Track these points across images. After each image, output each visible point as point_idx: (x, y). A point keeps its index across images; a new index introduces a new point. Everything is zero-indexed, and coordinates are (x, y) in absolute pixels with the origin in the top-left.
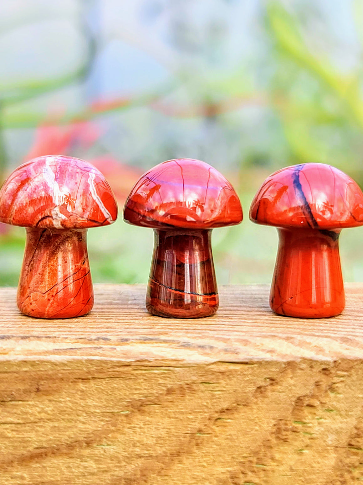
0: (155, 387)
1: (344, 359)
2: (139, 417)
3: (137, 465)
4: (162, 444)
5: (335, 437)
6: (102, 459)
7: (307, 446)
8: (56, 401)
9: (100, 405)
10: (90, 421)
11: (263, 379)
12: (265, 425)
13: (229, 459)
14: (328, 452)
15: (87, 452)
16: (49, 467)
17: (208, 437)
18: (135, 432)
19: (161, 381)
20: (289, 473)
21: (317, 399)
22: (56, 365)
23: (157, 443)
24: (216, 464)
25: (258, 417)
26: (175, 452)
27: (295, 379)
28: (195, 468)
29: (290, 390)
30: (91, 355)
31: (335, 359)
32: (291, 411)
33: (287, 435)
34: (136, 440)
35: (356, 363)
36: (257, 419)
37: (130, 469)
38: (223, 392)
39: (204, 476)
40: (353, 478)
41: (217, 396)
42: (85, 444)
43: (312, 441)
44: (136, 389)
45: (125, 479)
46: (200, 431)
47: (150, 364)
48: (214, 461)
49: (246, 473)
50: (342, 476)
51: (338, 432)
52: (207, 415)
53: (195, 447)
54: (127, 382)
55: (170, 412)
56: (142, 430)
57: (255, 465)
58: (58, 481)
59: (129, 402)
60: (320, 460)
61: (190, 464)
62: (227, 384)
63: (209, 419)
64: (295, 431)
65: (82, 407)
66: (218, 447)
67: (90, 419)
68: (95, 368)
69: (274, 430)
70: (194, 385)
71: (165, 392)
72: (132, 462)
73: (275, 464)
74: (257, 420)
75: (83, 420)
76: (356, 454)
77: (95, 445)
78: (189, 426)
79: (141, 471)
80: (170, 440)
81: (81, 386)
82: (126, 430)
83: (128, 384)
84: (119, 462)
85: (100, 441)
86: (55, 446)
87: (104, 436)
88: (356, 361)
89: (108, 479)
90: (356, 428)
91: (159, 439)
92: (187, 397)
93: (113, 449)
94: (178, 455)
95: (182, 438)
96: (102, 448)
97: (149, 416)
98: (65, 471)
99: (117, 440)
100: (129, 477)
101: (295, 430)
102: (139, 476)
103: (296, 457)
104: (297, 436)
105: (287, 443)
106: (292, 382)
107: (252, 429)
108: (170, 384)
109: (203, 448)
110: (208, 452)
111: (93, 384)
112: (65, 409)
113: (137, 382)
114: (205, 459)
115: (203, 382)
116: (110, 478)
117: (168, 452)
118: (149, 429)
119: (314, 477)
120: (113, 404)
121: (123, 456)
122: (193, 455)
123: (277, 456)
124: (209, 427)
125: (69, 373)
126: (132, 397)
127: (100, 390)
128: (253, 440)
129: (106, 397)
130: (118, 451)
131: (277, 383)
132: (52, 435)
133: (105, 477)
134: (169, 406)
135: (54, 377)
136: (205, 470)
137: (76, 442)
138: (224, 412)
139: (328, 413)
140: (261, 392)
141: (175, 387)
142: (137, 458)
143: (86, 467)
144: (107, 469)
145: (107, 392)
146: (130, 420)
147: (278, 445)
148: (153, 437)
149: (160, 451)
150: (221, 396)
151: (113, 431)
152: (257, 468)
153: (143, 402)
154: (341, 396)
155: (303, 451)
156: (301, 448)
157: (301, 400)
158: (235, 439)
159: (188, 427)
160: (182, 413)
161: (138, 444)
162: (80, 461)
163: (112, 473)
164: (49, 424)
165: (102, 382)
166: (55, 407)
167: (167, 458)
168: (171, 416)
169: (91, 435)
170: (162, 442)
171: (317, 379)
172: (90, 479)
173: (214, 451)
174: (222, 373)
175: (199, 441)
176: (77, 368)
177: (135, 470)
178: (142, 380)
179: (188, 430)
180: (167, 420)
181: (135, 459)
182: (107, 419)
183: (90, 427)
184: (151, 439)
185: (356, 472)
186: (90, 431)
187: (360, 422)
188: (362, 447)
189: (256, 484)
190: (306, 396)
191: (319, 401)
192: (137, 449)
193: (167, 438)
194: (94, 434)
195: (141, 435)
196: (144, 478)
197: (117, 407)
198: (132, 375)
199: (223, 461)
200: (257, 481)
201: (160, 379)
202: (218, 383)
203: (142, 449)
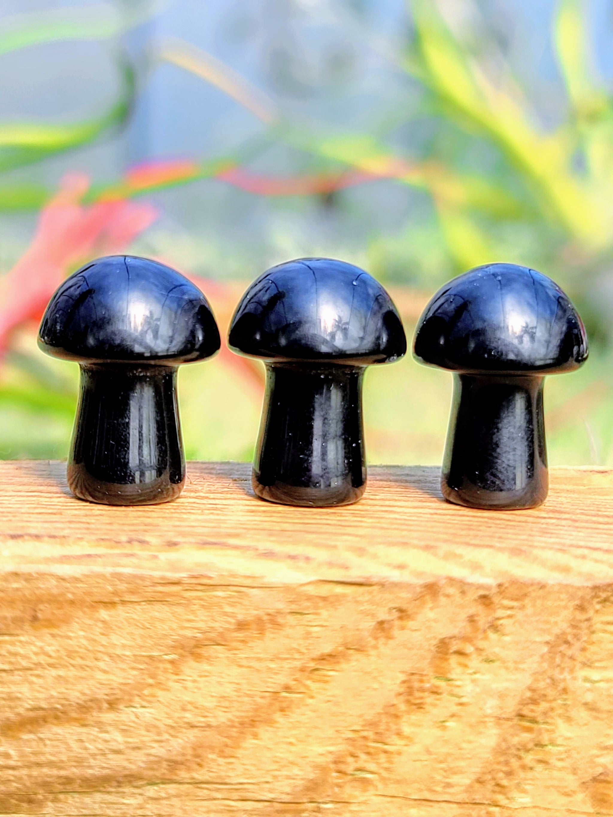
0: (218, 618)
1: (513, 582)
2: (193, 664)
3: (187, 740)
4: (227, 707)
5: (496, 702)
6: (132, 729)
7: (453, 716)
8: (61, 636)
9: (132, 643)
10: (115, 669)
11: (386, 609)
12: (388, 682)
13: (330, 733)
14: (486, 726)
15: (110, 717)
16: (50, 740)
17: (296, 698)
18: (186, 688)
19: (228, 609)
20: (423, 758)
21: (471, 642)
22: (63, 579)
23: (219, 706)
24: (311, 740)
25: (376, 669)
26: (246, 720)
27: (437, 610)
28: (277, 746)
29: (429, 627)
30: (119, 565)
31: (499, 581)
32: (429, 660)
33: (421, 698)
34: (186, 701)
35: (531, 589)
36: (375, 672)
37: (176, 745)
38: (323, 629)
39: (291, 759)
40: (524, 767)
41: (315, 635)
42: (105, 705)
43: (460, 707)
44: (188, 620)
45: (167, 761)
46: (287, 688)
47: (211, 582)
48: (308, 736)
49: (356, 755)
50: (507, 763)
51: (502, 696)
52: (298, 664)
53: (279, 713)
54: (175, 609)
55: (240, 658)
56: (196, 684)
57: (371, 744)
58: (62, 761)
59: (177, 640)
60: (472, 738)
61: (270, 739)
62: (330, 616)
63: (302, 670)
64: (434, 692)
65: (103, 646)
66: (314, 715)
67: (115, 665)
68: (126, 585)
69: (402, 690)
70: (279, 616)
71: (233, 627)
72: (180, 735)
73: (403, 742)
74: (376, 674)
75: (105, 668)
76: (529, 730)
77: (121, 707)
78: (270, 680)
79: (194, 749)
80: (238, 702)
81: (104, 614)
82: (171, 684)
83: (176, 612)
84: (159, 734)
85: (130, 700)
86: (58, 706)
87: (136, 692)
88: (532, 585)
89: (142, 760)
90: (530, 689)
91: (222, 700)
92: (268, 634)
93: (150, 713)
94: (253, 726)
95: (258, 699)
96: (133, 712)
97: (207, 663)
98: (74, 746)
99: (156, 699)
100: (174, 758)
101: (435, 690)
102: (189, 757)
103: (437, 732)
104: (438, 700)
105: (422, 710)
106: (431, 615)
107: (368, 688)
108: (241, 614)
109: (291, 714)
110: (298, 722)
111: (121, 612)
112: (77, 649)
113: (190, 609)
114: (293, 732)
115: (292, 611)
116: (144, 759)
117: (237, 720)
118: (207, 684)
119: (462, 764)
120: (152, 643)
121: (165, 724)
122: (275, 725)
123: (407, 730)
124: (301, 682)
125: (84, 593)
126: (182, 632)
127: (132, 621)
128: (369, 705)
129: (142, 632)
130: (156, 717)
131: (409, 616)
132: (55, 689)
133: (137, 756)
134: (240, 648)
135: (61, 599)
136: (293, 749)
137: (91, 701)
138: (323, 659)
139: (487, 665)
140: (383, 630)
141: (249, 619)
142: (187, 729)
143: (106, 741)
144: (140, 745)
145: (143, 625)
146: (178, 668)
147: (408, 712)
148: (212, 696)
149: (223, 718)
150: (321, 634)
151: (151, 685)
152: (374, 748)
153: (197, 640)
154: (507, 639)
155: (447, 724)
156: (443, 719)
157: (446, 644)
158: (341, 702)
159: (268, 682)
160: (259, 659)
161: (189, 707)
162: (98, 732)
163: (148, 751)
164: (51, 673)
165: (135, 609)
166: (60, 646)
167: (235, 730)
168: (241, 664)
169: (117, 691)
170: (226, 704)
171: (470, 611)
172: (112, 760)
173: (308, 721)
174: (324, 599)
175: (284, 705)
176: (97, 585)
177: (184, 748)
178: (198, 607)
179: (268, 687)
180: (236, 670)
181: (184, 730)
182: (141, 667)
183: (114, 678)
184: (210, 699)
185: (529, 759)
186: (115, 685)
187: (536, 680)
188: (539, 719)
189: (372, 773)
190: (453, 637)
191: (473, 645)
192: (187, 715)
193: (235, 698)
194: (121, 690)
195: (194, 692)
196: (198, 760)
197: (159, 647)
198: (183, 598)
199: (322, 735)
200: (374, 768)
201: (225, 606)
202: (317, 614)
203: (194, 715)
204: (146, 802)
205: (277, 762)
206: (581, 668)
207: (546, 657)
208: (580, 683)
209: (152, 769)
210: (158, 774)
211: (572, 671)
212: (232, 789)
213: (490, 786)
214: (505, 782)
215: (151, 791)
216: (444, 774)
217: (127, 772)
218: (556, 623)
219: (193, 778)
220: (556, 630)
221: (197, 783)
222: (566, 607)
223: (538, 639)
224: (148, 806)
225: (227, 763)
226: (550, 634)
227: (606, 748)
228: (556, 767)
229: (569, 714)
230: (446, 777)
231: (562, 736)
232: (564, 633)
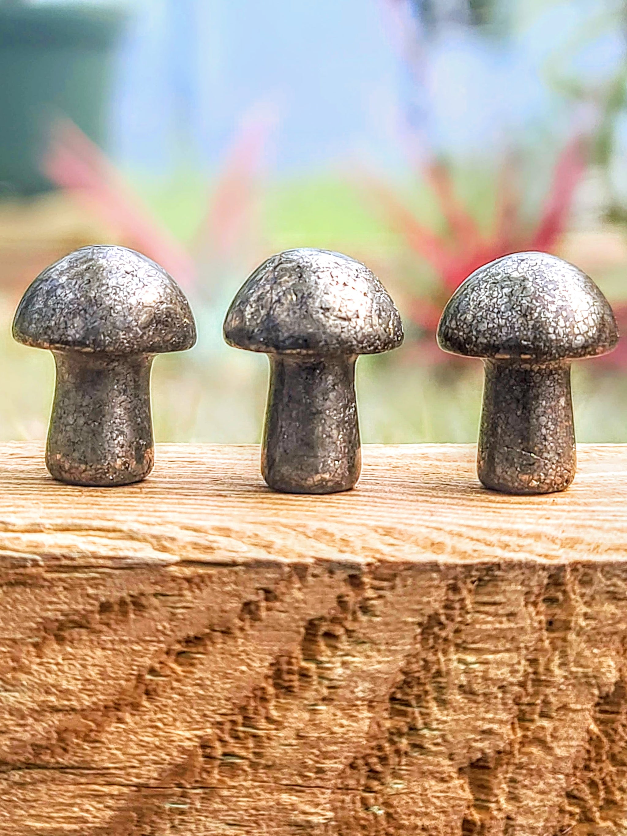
0: (80, 599)
1: (383, 561)
2: (56, 647)
3: (51, 723)
4: (91, 691)
5: (367, 685)
7: (324, 699)
11: (253, 590)
12: (257, 664)
13: (197, 717)
14: (358, 710)
17: (163, 681)
18: (49, 672)
19: (90, 591)
20: (294, 742)
21: (340, 624)
23: (83, 689)
24: (178, 724)
25: (244, 651)
26: (111, 704)
27: (305, 590)
28: (144, 730)
29: (297, 608)
31: (370, 560)
32: (299, 643)
33: (291, 681)
34: (50, 684)
35: (401, 569)
36: (243, 654)
37: (40, 729)
38: (189, 610)
39: (157, 743)
40: (398, 752)
41: (181, 616)
43: (332, 690)
44: (51, 603)
45: (32, 745)
46: (152, 671)
47: (75, 563)
48: (175, 720)
49: (225, 740)
50: (380, 748)
51: (373, 678)
52: (163, 646)
53: (144, 697)
54: (37, 591)
55: (104, 641)
56: (60, 667)
57: (241, 728)
59: (41, 623)
60: (345, 722)
61: (136, 723)
62: (195, 598)
63: (168, 653)
64: (304, 674)
66: (181, 698)
69: (270, 673)
70: (143, 598)
71: (97, 608)
72: (43, 719)
73: (273, 727)
74: (243, 656)
76: (404, 714)
78: (136, 663)
79: (57, 732)
80: (102, 685)
82: (35, 667)
83: (38, 594)
84: (23, 717)
89: (6, 745)
90: (405, 673)
91: (86, 683)
92: (132, 616)
93: (14, 697)
94: (118, 710)
95: (123, 682)
97: (71, 646)
99: (19, 683)
100: (38, 743)
101: (304, 672)
102: (54, 742)
103: (306, 716)
104: (307, 682)
105: (291, 693)
106: (299, 595)
107: (235, 670)
108: (105, 596)
109: (156, 698)
110: (164, 705)
113: (52, 590)
114: (160, 716)
115: (157, 592)
116: (8, 743)
117: (102, 703)
118: (72, 667)
119: (335, 748)
120: (14, 625)
121: (28, 708)
122: (140, 709)
123: (275, 714)
124: (166, 665)
126: (45, 614)
128: (237, 687)
129: (4, 614)
130: (22, 701)
131: (276, 598)
134: (104, 630)
136: (160, 733)
138: (191, 642)
139: (358, 648)
140: (250, 612)
141: (112, 600)
142: (51, 712)
145: (6, 607)
146: (42, 651)
147: (277, 696)
148: (76, 679)
149: (87, 702)
150: (187, 616)
151: (14, 669)
152: (244, 732)
153: (61, 624)
154: (378, 620)
155: (318, 707)
156: (313, 703)
157: (315, 625)
158: (208, 685)
159: (133, 665)
160: (124, 642)
161: (54, 690)
163: (11, 736)
167: (100, 713)
168: (106, 647)
170: (92, 687)
171: (338, 592)
173: (175, 704)
174: (189, 580)
175: (150, 688)
177: (49, 732)
178: (61, 589)
179: (133, 670)
180: (99, 652)
181: (48, 714)
182: (5, 650)
184: (74, 682)
185: (404, 743)
187: (409, 663)
188: (414, 703)
189: (242, 758)
190: (322, 618)
191: (343, 626)
192: (52, 698)
193: (100, 681)
195: (57, 675)
196: (62, 745)
197: (22, 630)
198: (45, 580)
199: (189, 719)
200: (243, 753)
201: (88, 588)
202: (181, 595)
203: (58, 698)
204: (11, 787)
205: (143, 746)
206: (457, 651)
207: (419, 637)
208: (454, 664)
209: (16, 753)
210: (22, 759)
211: (445, 652)
212: (98, 774)
213: (364, 770)
214: (378, 768)
215: (16, 776)
216: (316, 759)
218: (429, 603)
219: (58, 763)
220: (429, 611)
221: (63, 769)
222: (438, 587)
223: (410, 620)
224: (13, 791)
225: (92, 748)
226: (422, 615)
227: (484, 732)
228: (432, 752)
229: (444, 697)
230: (317, 762)
231: (437, 720)
232: (437, 614)
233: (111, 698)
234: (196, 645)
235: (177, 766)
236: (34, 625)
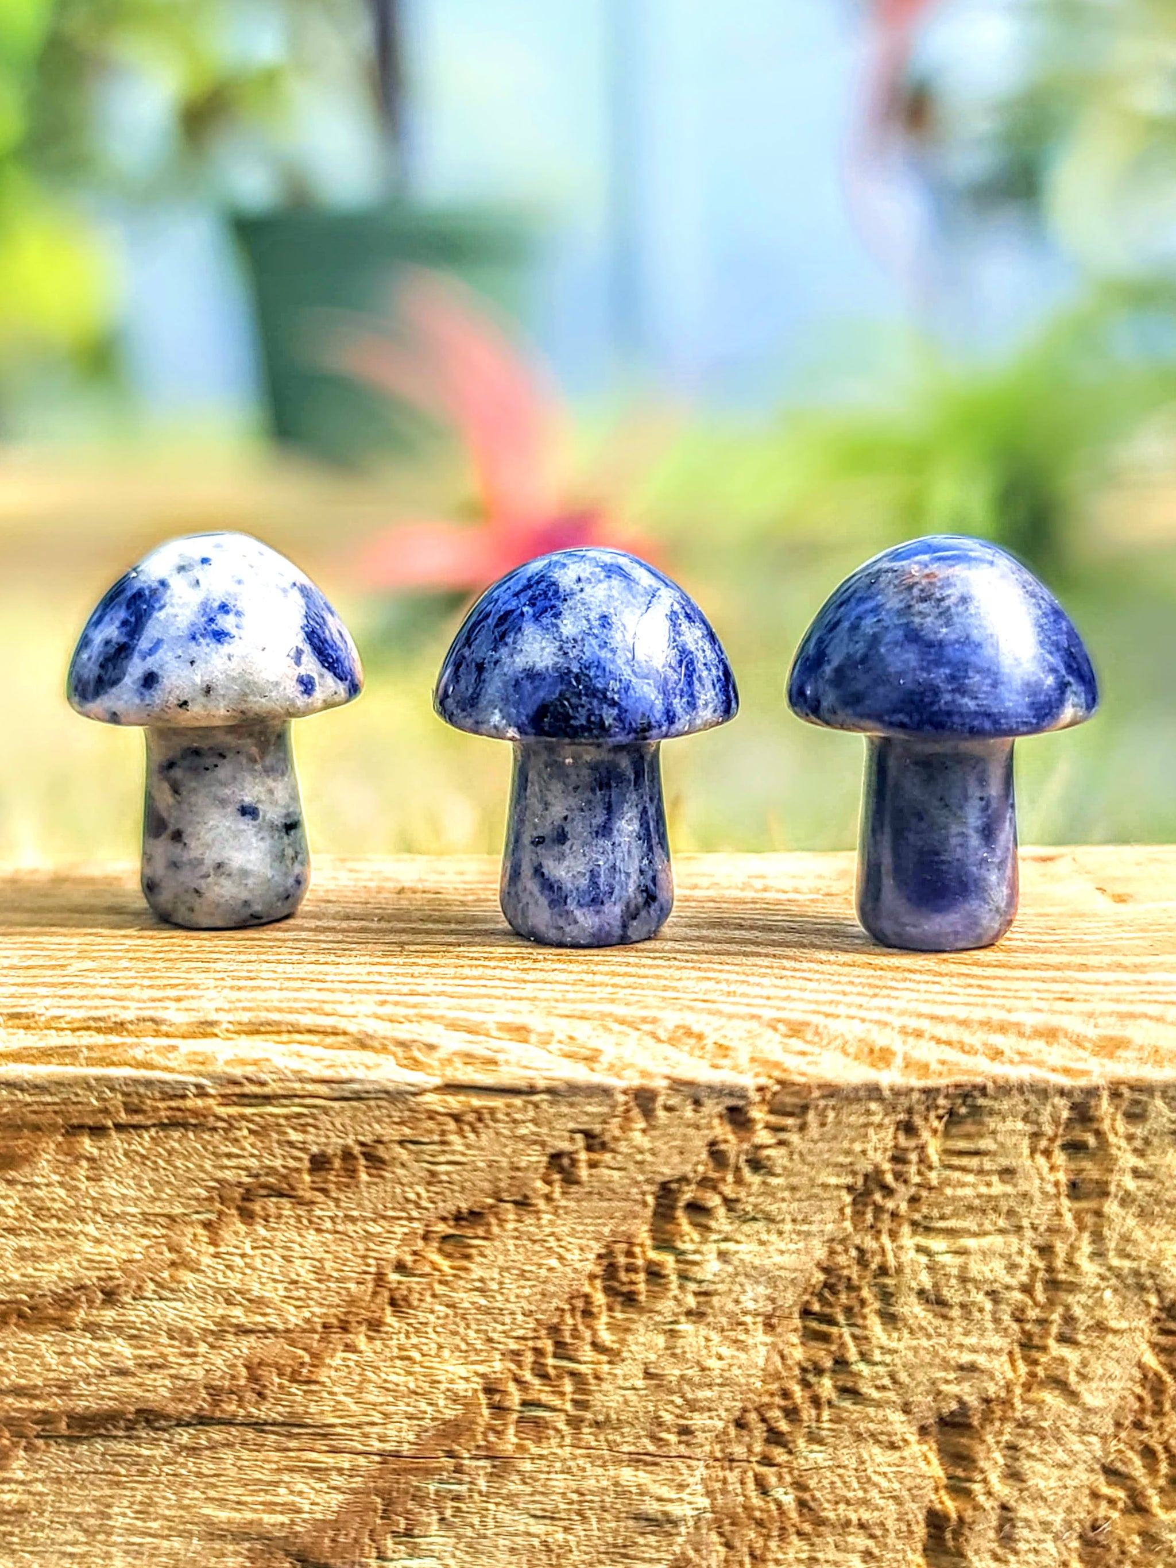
0: (278, 1151)
1: (787, 1083)
2: (242, 1228)
3: (236, 1352)
5: (762, 1290)
6: (147, 1334)
7: (689, 1313)
8: (24, 1184)
9: (139, 1194)
10: (113, 1237)
11: (565, 1133)
12: (574, 1256)
13: (478, 1342)
14: (747, 1331)
15: (109, 1315)
16: (13, 1351)
17: (418, 1283)
18: (229, 1267)
19: (294, 1136)
21: (715, 1188)
23: (287, 1297)
24: (446, 1354)
25: (552, 1234)
26: (334, 1321)
27: (652, 1133)
28: (390, 1364)
29: (641, 1163)
30: (111, 1064)
31: (762, 1081)
32: (647, 1220)
33: (632, 1283)
34: (233, 1288)
35: (817, 1094)
36: (551, 1239)
37: (219, 1362)
38: (459, 1167)
39: (412, 1386)
40: (816, 1401)
41: (444, 1178)
42: (100, 1296)
43: (702, 1299)
44: (229, 1156)
45: (207, 1387)
46: (400, 1267)
47: (266, 1090)
48: (440, 1347)
49: (525, 1379)
50: (786, 1394)
51: (770, 1278)
52: (417, 1226)
53: (389, 1310)
54: (206, 1136)
55: (319, 1218)
56: (248, 1260)
57: (551, 1361)
58: (36, 1386)
59: (214, 1188)
60: (725, 1351)
61: (376, 1353)
62: (468, 1146)
64: (654, 1273)
65: (93, 1198)
66: (450, 1311)
67: (110, 1230)
68: (122, 1098)
69: (598, 1270)
70: (380, 1147)
71: (307, 1164)
72: (224, 1345)
73: (604, 1358)
74: (552, 1243)
75: (97, 1234)
76: (824, 1338)
77: (127, 1298)
78: (372, 1254)
79: (248, 1368)
80: (318, 1289)
81: (88, 1145)
82: (206, 1260)
83: (209, 1142)
84: (190, 1342)
85: (139, 1287)
86: (25, 1298)
87: (151, 1275)
89: (165, 1386)
90: (826, 1270)
91: (291, 1287)
92: (364, 1177)
93: (175, 1309)
94: (344, 1330)
95: (352, 1286)
96: (146, 1306)
97: (265, 1226)
98: (53, 1362)
99: (181, 1287)
100: (216, 1383)
101: (655, 1269)
102: (242, 1382)
103: (661, 1341)
104: (660, 1285)
105: (633, 1304)
106: (643, 1141)
107: (540, 1266)
108: (317, 1144)
109: (409, 1311)
110: (422, 1323)
111: (118, 1143)
112: (49, 1204)
113: (231, 1135)
114: (415, 1340)
115: (405, 1139)
116: (167, 1382)
117: (318, 1321)
118: (267, 1259)
119: (707, 1393)
120: (171, 1193)
121: (199, 1328)
122: (383, 1329)
123: (608, 1338)
124: (423, 1257)
125: (55, 1112)
126: (220, 1174)
127: (138, 1159)
128: (543, 1294)
129: (152, 1174)
130: (186, 1315)
131: (604, 1147)
132: (18, 1268)
133: (155, 1380)
134: (319, 1200)
135: (18, 1122)
136: (417, 1368)
137: (77, 1289)
138: (463, 1219)
139: (745, 1228)
140: (561, 1170)
141: (330, 1151)
142: (236, 1334)
143: (104, 1355)
144: (158, 1361)
145: (155, 1162)
146: (217, 1234)
147: (610, 1308)
148: (275, 1281)
149: (294, 1318)
150: (455, 1177)
151: (173, 1264)
152: (555, 1367)
153: (247, 1189)
154: (774, 1181)
155: (679, 1327)
156: (670, 1319)
157: (671, 1191)
158: (494, 1291)
159: (368, 1257)
161: (238, 1297)
162: (91, 1339)
163: (172, 1372)
164: (10, 1243)
165: (140, 1136)
166: (21, 1200)
167: (316, 1336)
168: (323, 1227)
169: (118, 1274)
170: (302, 1293)
171: (710, 1134)
172: (117, 1384)
173: (440, 1322)
174: (457, 1118)
175: (398, 1295)
176: (74, 1099)
177: (233, 1366)
178: (245, 1132)
179: (369, 1265)
180: (311, 1236)
181: (231, 1337)
182: (157, 1233)
183: (112, 1251)
184: (272, 1285)
185: (825, 1386)
186: (115, 1264)
187: (832, 1252)
188: (841, 1318)
189: (554, 1409)
190: (684, 1179)
191: (720, 1193)
192: (238, 1312)
193: (315, 1284)
194: (124, 1271)
195: (244, 1274)
196: (256, 1387)
197: (183, 1200)
198: (219, 1118)
199: (463, 1347)
200: (556, 1402)
201: (290, 1131)
202: (443, 1143)
203: (247, 1311)
204: (178, 1453)
205: (389, 1390)
206: (914, 1233)
207: (848, 1210)
208: (909, 1255)
209: (181, 1400)
210: (192, 1409)
211: (893, 1235)
212: (317, 1434)
213: (759, 1431)
214: (783, 1426)
215: (184, 1437)
216: (678, 1411)
217: (141, 1405)
218: (864, 1152)
219: (250, 1415)
220: (865, 1166)
221: (258, 1426)
222: (880, 1126)
223: (833, 1181)
224: (181, 1460)
225: (305, 1392)
226: (854, 1173)
227: (961, 1368)
228: (873, 1400)
229: (892, 1310)
230: (682, 1417)
231: (882, 1348)
232: (878, 1172)
233: (333, 1310)
234: (473, 1225)
235: (445, 1422)
236: (204, 1194)
